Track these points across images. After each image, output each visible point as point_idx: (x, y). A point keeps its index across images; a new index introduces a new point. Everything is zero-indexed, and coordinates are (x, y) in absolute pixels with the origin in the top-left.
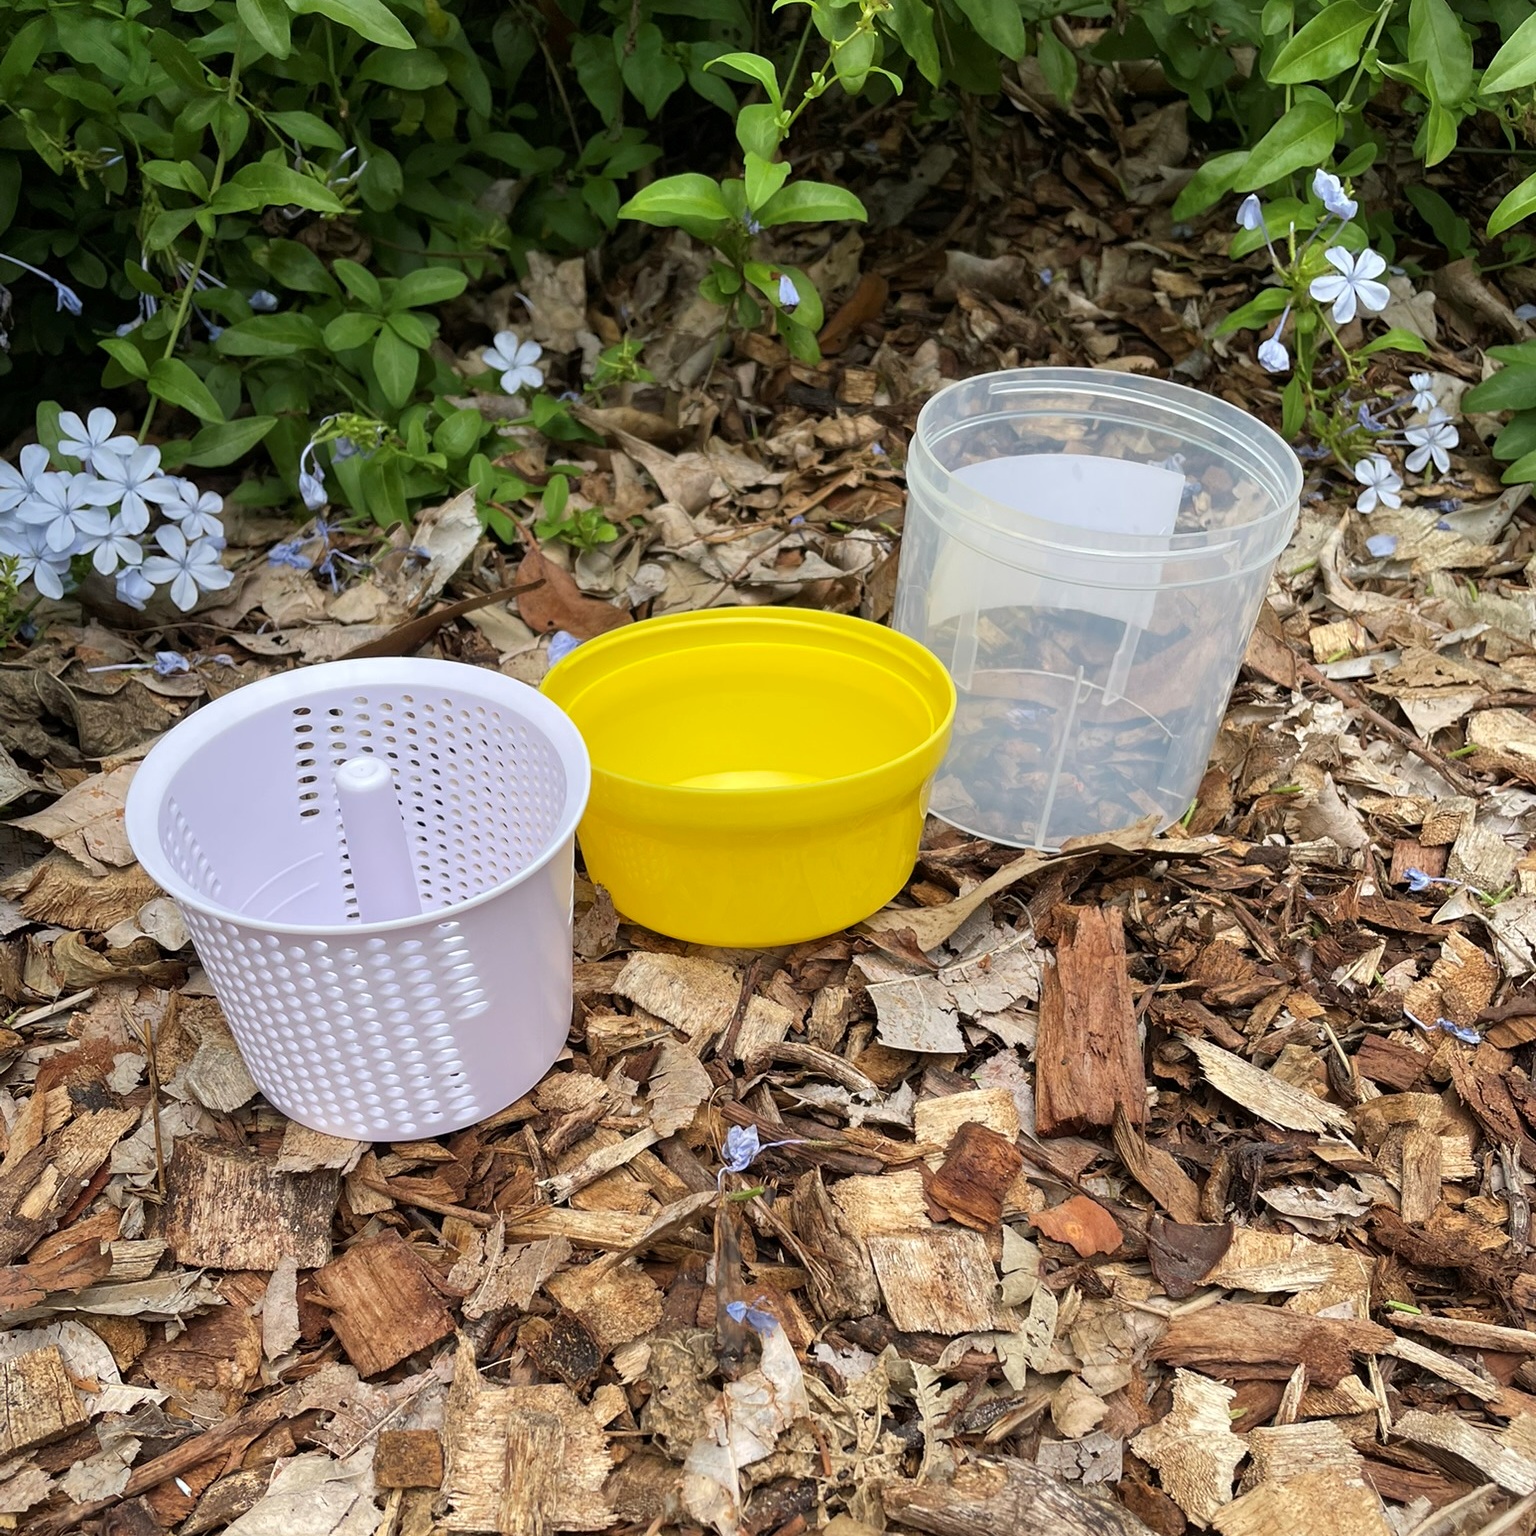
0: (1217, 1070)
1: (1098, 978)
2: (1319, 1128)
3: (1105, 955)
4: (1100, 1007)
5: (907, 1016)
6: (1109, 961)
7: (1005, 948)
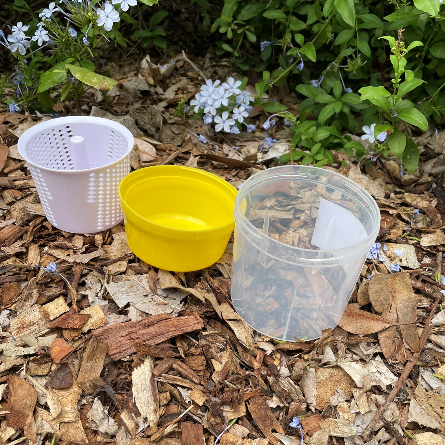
0: (141, 371)
1: (163, 328)
2: (143, 415)
3: (175, 327)
4: (150, 331)
5: (124, 289)
6: (174, 329)
7: (174, 306)
